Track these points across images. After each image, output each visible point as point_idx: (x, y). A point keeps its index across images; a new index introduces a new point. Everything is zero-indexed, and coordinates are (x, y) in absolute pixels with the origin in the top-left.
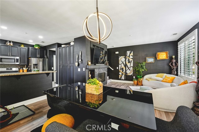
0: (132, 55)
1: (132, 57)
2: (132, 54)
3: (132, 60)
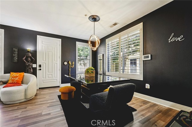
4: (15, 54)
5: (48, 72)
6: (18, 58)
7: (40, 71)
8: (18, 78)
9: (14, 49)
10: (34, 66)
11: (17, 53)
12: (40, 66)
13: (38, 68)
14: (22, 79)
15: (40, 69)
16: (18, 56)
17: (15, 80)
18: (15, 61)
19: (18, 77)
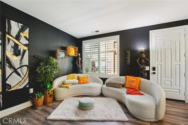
0: (25, 37)
1: (27, 42)
2: (26, 33)
3: (26, 48)
4: (128, 56)
5: (165, 77)
6: (131, 60)
7: (153, 75)
8: (136, 83)
9: (127, 52)
10: (147, 68)
11: (130, 55)
12: (154, 69)
13: (151, 71)
14: (138, 85)
15: (154, 73)
16: (130, 58)
17: (132, 84)
18: (128, 63)
19: (134, 81)
